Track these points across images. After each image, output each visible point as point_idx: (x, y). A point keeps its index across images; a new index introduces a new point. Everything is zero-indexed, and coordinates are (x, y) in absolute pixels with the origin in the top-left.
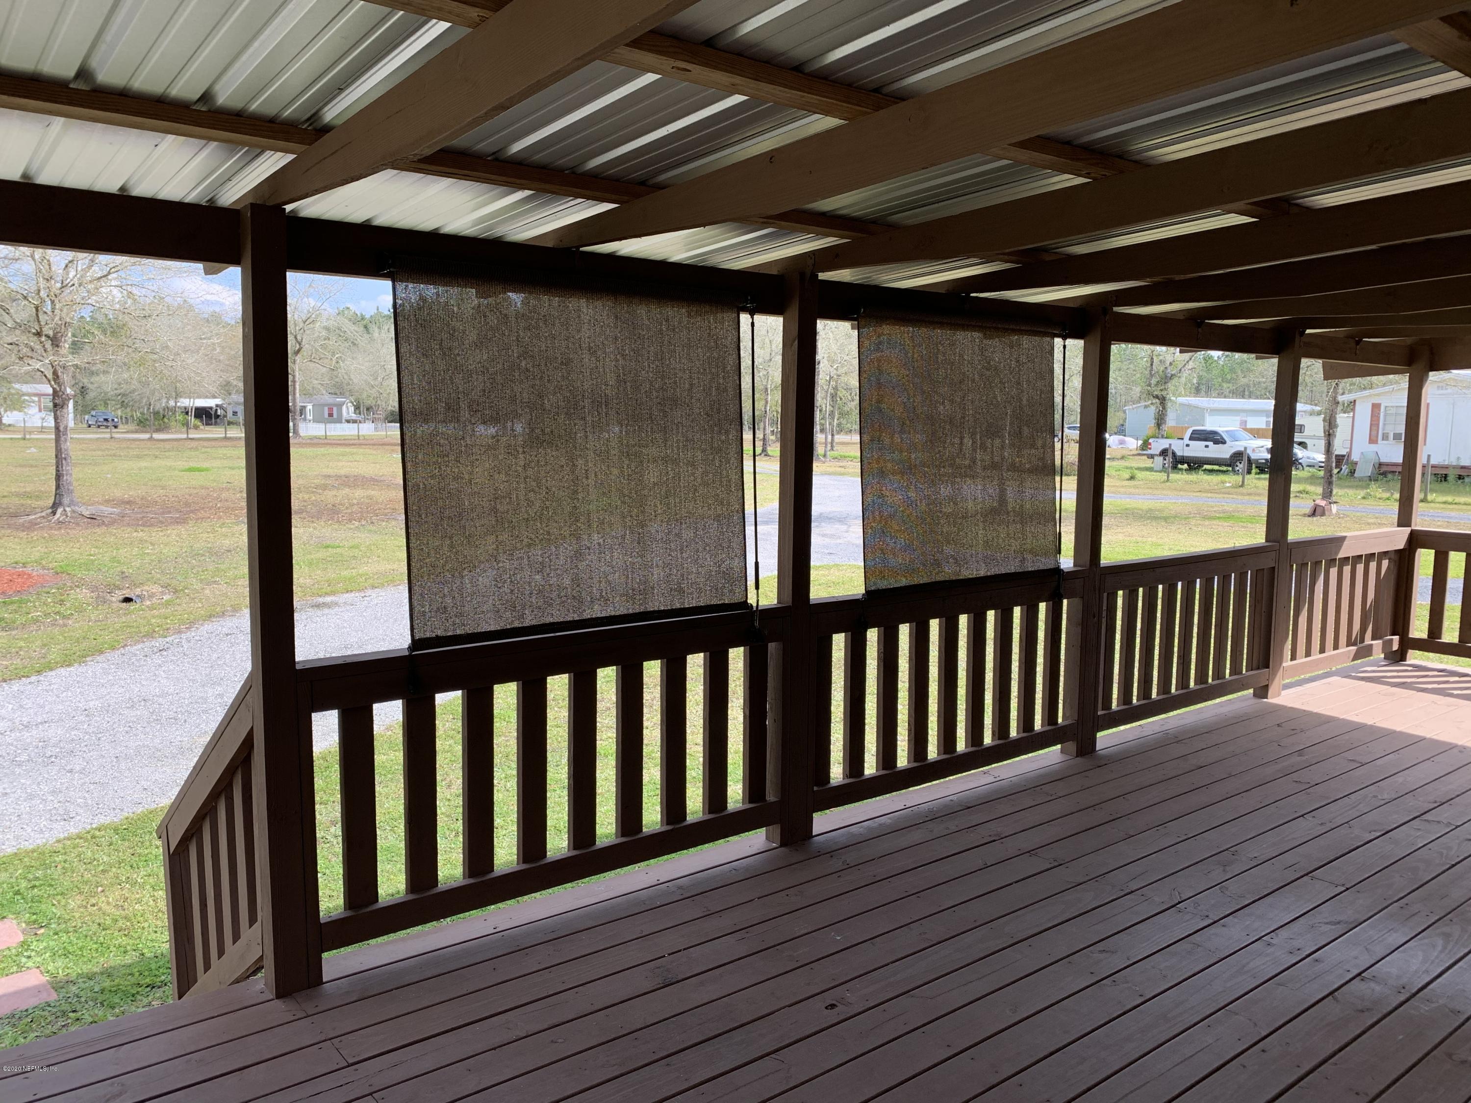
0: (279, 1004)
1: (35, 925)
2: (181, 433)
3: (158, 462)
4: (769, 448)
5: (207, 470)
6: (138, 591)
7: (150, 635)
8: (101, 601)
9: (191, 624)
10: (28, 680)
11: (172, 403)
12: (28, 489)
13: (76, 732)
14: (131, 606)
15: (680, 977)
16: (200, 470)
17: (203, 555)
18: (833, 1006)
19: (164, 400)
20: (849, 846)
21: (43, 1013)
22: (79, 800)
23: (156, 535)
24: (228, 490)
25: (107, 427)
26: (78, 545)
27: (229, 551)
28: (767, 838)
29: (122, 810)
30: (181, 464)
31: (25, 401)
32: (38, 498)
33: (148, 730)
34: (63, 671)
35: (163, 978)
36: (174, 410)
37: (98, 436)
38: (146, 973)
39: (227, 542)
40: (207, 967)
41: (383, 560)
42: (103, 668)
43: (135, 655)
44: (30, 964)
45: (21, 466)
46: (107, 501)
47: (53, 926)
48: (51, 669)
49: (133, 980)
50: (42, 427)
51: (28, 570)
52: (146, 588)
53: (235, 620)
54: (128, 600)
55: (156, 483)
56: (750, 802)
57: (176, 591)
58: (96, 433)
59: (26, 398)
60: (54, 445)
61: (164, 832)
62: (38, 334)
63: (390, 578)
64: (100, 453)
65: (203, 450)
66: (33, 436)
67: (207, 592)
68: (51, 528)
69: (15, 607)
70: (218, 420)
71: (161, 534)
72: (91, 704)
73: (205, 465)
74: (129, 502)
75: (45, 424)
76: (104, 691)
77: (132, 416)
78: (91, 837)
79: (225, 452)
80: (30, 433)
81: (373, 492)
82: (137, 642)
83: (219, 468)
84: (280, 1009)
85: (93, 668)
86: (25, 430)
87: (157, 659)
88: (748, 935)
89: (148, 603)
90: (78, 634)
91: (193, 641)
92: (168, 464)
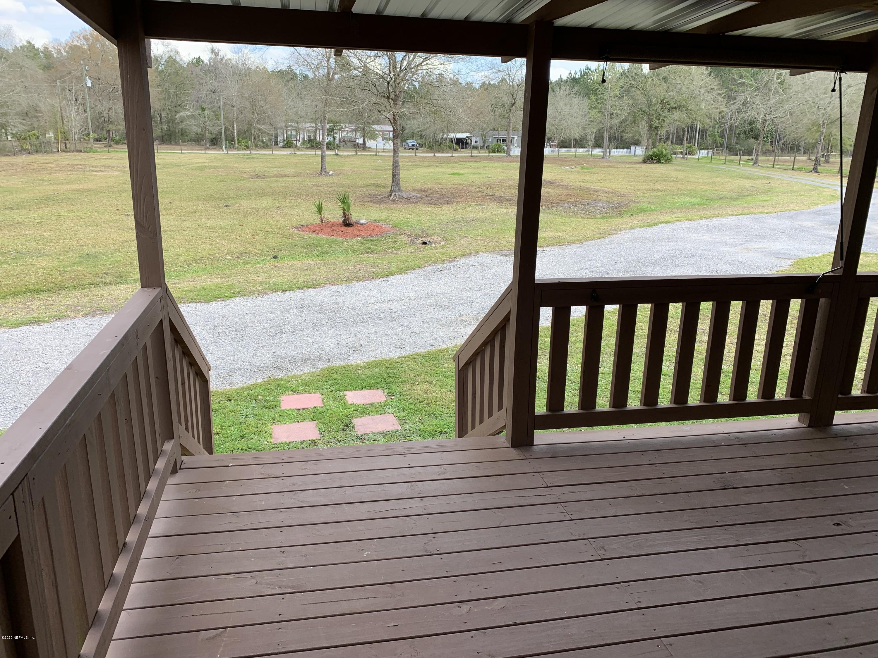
0: (512, 449)
1: (391, 394)
2: (449, 153)
3: (438, 169)
4: (819, 167)
5: (462, 174)
6: (429, 239)
7: (435, 262)
8: (412, 243)
9: (455, 258)
10: (383, 279)
11: (445, 136)
12: (379, 182)
13: (404, 307)
14: (427, 247)
15: (735, 486)
16: (459, 174)
17: (460, 222)
18: (838, 524)
19: (441, 134)
20: (859, 435)
21: (396, 434)
22: (407, 340)
23: (437, 209)
24: (472, 186)
25: (413, 149)
26: (402, 213)
27: (473, 220)
28: (799, 421)
29: (426, 347)
30: (449, 171)
31: (377, 134)
32: (384, 187)
33: (436, 310)
34: (398, 276)
35: (446, 430)
36: (445, 139)
37: (409, 154)
38: (439, 426)
39: (471, 215)
40: (473, 427)
41: (554, 230)
42: (415, 277)
43: (429, 272)
44: (389, 411)
45: (375, 170)
46: (414, 190)
47: (398, 396)
48: (393, 275)
49: (433, 428)
50: (384, 149)
51: (380, 224)
52: (433, 237)
53: (476, 258)
54: (424, 243)
55: (437, 181)
56: (791, 396)
57: (447, 240)
58: (409, 153)
59: (377, 132)
60: (392, 159)
61: (457, 358)
62: (388, 98)
63: (558, 240)
64: (410, 164)
65: (460, 163)
66: (380, 154)
67: (462, 242)
68: (390, 204)
69: (375, 243)
70: (467, 146)
71: (440, 209)
72: (411, 294)
73: (461, 171)
74: (424, 191)
75: (385, 147)
76: (415, 288)
77: (425, 143)
78: (413, 358)
79: (471, 164)
80: (379, 152)
81: (549, 190)
82: (430, 265)
83: (468, 173)
84: (513, 453)
85: (410, 277)
86: (377, 151)
87: (439, 275)
88: (781, 473)
89: (434, 245)
90: (403, 258)
91: (456, 267)
92: (443, 171)
